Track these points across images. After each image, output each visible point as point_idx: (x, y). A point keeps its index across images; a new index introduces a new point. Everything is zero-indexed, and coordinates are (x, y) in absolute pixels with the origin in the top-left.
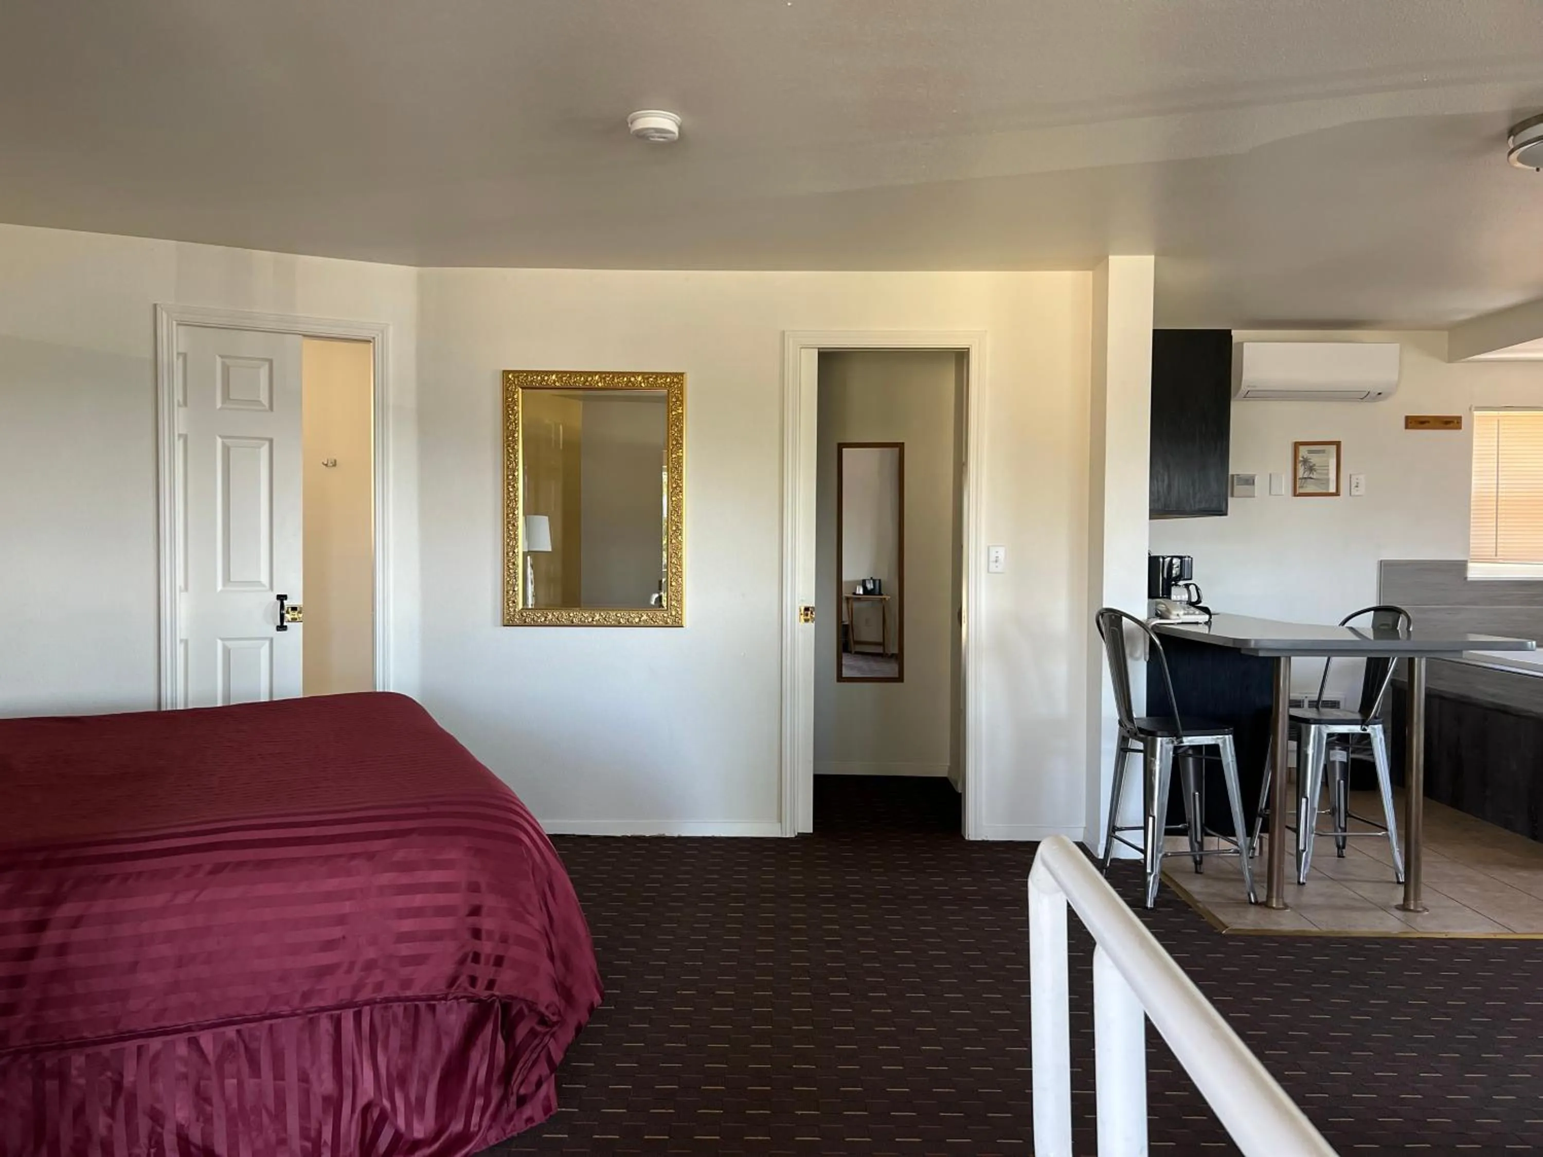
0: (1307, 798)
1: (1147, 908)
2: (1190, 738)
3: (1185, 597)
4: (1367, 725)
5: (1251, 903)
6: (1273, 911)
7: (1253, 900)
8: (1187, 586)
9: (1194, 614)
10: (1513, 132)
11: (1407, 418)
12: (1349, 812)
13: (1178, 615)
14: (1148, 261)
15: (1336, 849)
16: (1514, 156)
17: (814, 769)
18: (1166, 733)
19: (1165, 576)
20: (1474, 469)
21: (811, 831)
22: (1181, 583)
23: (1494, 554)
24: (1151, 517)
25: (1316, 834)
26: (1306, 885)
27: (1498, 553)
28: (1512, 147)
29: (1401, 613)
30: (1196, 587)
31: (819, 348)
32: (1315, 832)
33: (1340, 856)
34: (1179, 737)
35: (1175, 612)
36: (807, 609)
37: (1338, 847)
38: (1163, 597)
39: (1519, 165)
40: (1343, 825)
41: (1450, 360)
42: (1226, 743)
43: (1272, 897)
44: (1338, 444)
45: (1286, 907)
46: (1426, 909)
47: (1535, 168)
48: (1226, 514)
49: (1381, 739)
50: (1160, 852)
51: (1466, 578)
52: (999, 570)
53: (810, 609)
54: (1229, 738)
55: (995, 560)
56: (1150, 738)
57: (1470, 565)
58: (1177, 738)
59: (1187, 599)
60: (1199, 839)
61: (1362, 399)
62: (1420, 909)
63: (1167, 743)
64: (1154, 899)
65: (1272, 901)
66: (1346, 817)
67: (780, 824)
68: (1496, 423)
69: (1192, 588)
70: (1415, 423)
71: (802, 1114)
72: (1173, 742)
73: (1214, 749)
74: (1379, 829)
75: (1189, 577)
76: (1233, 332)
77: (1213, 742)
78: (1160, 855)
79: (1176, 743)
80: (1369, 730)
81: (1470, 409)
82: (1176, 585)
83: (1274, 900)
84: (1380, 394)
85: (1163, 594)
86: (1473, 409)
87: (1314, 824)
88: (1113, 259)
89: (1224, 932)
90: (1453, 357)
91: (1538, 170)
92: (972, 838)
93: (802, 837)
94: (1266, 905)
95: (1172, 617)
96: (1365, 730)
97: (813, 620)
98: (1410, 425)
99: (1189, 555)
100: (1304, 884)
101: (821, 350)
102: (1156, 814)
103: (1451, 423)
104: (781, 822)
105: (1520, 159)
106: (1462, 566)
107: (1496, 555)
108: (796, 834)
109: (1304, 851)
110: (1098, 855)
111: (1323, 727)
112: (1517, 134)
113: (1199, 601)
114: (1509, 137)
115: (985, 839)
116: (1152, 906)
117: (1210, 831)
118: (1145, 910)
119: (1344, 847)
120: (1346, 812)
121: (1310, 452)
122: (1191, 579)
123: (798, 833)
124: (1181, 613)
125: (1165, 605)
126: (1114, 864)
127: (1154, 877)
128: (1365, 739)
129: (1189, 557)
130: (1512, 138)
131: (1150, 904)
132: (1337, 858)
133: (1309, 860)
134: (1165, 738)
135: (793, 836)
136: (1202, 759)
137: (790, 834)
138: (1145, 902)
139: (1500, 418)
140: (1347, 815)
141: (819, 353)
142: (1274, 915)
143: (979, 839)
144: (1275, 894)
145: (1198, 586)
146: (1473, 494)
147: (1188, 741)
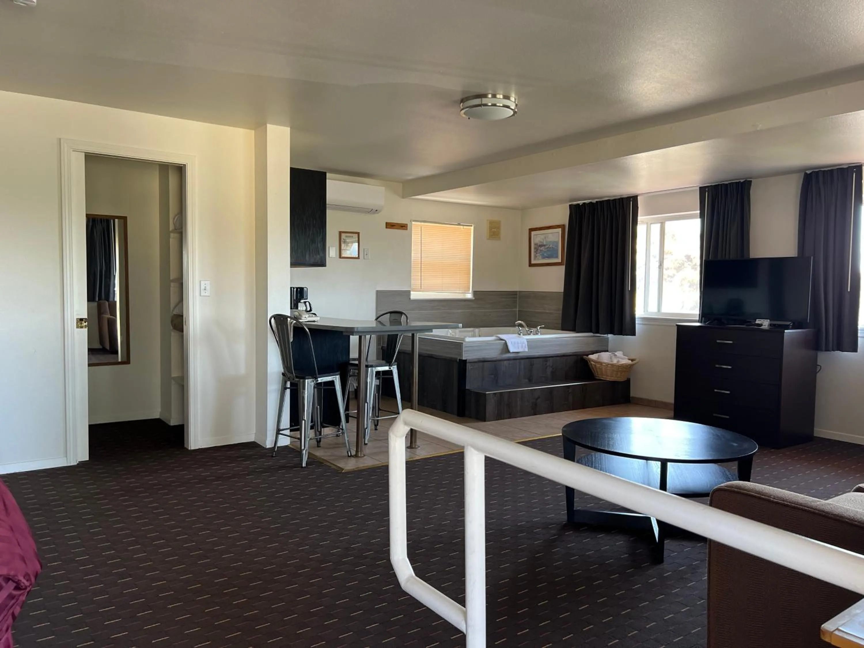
0: (367, 403)
1: (302, 467)
2: (321, 378)
3: (304, 308)
4: (391, 366)
5: (349, 456)
6: (360, 458)
7: (350, 455)
8: (305, 302)
9: (312, 317)
10: (462, 101)
11: (387, 223)
12: (380, 408)
13: (305, 317)
14: (287, 130)
15: (374, 426)
16: (463, 111)
17: (89, 421)
18: (310, 377)
19: (295, 298)
20: (412, 249)
21: (88, 459)
22: (302, 301)
23: (420, 287)
24: (291, 267)
25: (372, 420)
26: (368, 444)
27: (422, 287)
28: (462, 108)
29: (402, 314)
30: (309, 303)
31: (85, 153)
32: (371, 419)
33: (376, 429)
34: (316, 378)
35: (304, 316)
36: (81, 320)
37: (375, 425)
38: (294, 309)
39: (464, 116)
40: (377, 415)
41: (403, 197)
42: (337, 379)
43: (358, 452)
44: (358, 234)
45: (364, 456)
46: (419, 447)
47: (468, 118)
48: (325, 266)
49: (396, 373)
50: (308, 438)
51: (410, 299)
52: (206, 294)
53: (84, 320)
54: (338, 377)
55: (204, 288)
56: (302, 380)
57: (412, 293)
58: (316, 379)
59: (305, 310)
60: (319, 430)
61: (369, 212)
62: (417, 447)
63: (311, 382)
64: (306, 462)
65: (358, 454)
66: (378, 410)
67: (65, 458)
68: (420, 228)
69: (307, 303)
70: (390, 225)
71: (172, 607)
72: (313, 381)
73: (332, 383)
74: (393, 413)
75: (306, 298)
76: (327, 174)
77: (331, 380)
78: (308, 439)
79: (315, 382)
80: (392, 368)
81: (411, 221)
82: (300, 302)
83: (359, 453)
84: (377, 210)
85: (294, 307)
86: (412, 221)
87: (371, 415)
88: (269, 127)
89: (343, 472)
90: (404, 196)
91: (469, 118)
92: (193, 448)
93: (82, 464)
94: (356, 456)
95: (303, 318)
96: (390, 368)
97: (86, 326)
98: (388, 227)
99: (306, 287)
100: (367, 444)
101: (87, 154)
102: (306, 419)
103: (403, 227)
104: (66, 457)
105: (464, 114)
106: (408, 293)
107: (421, 288)
108: (78, 462)
109: (366, 428)
110: (266, 446)
111: (374, 368)
112: (465, 102)
113: (311, 310)
114: (461, 103)
115: (201, 448)
116: (305, 466)
117: (325, 425)
118: (303, 469)
119: (377, 425)
120: (379, 408)
121: (346, 237)
122: (307, 299)
123: (79, 462)
124: (307, 316)
125: (297, 312)
126: (279, 449)
127: (306, 451)
128: (390, 372)
129: (306, 288)
130: (462, 104)
131: (304, 465)
132: (374, 431)
133: (369, 432)
134: (309, 380)
135: (76, 464)
136: (321, 389)
137: (74, 463)
138: (302, 464)
139: (422, 226)
140: (379, 409)
141: (85, 155)
142: (361, 460)
143: (197, 448)
144: (360, 450)
145: (310, 302)
146: (412, 260)
147: (320, 380)
